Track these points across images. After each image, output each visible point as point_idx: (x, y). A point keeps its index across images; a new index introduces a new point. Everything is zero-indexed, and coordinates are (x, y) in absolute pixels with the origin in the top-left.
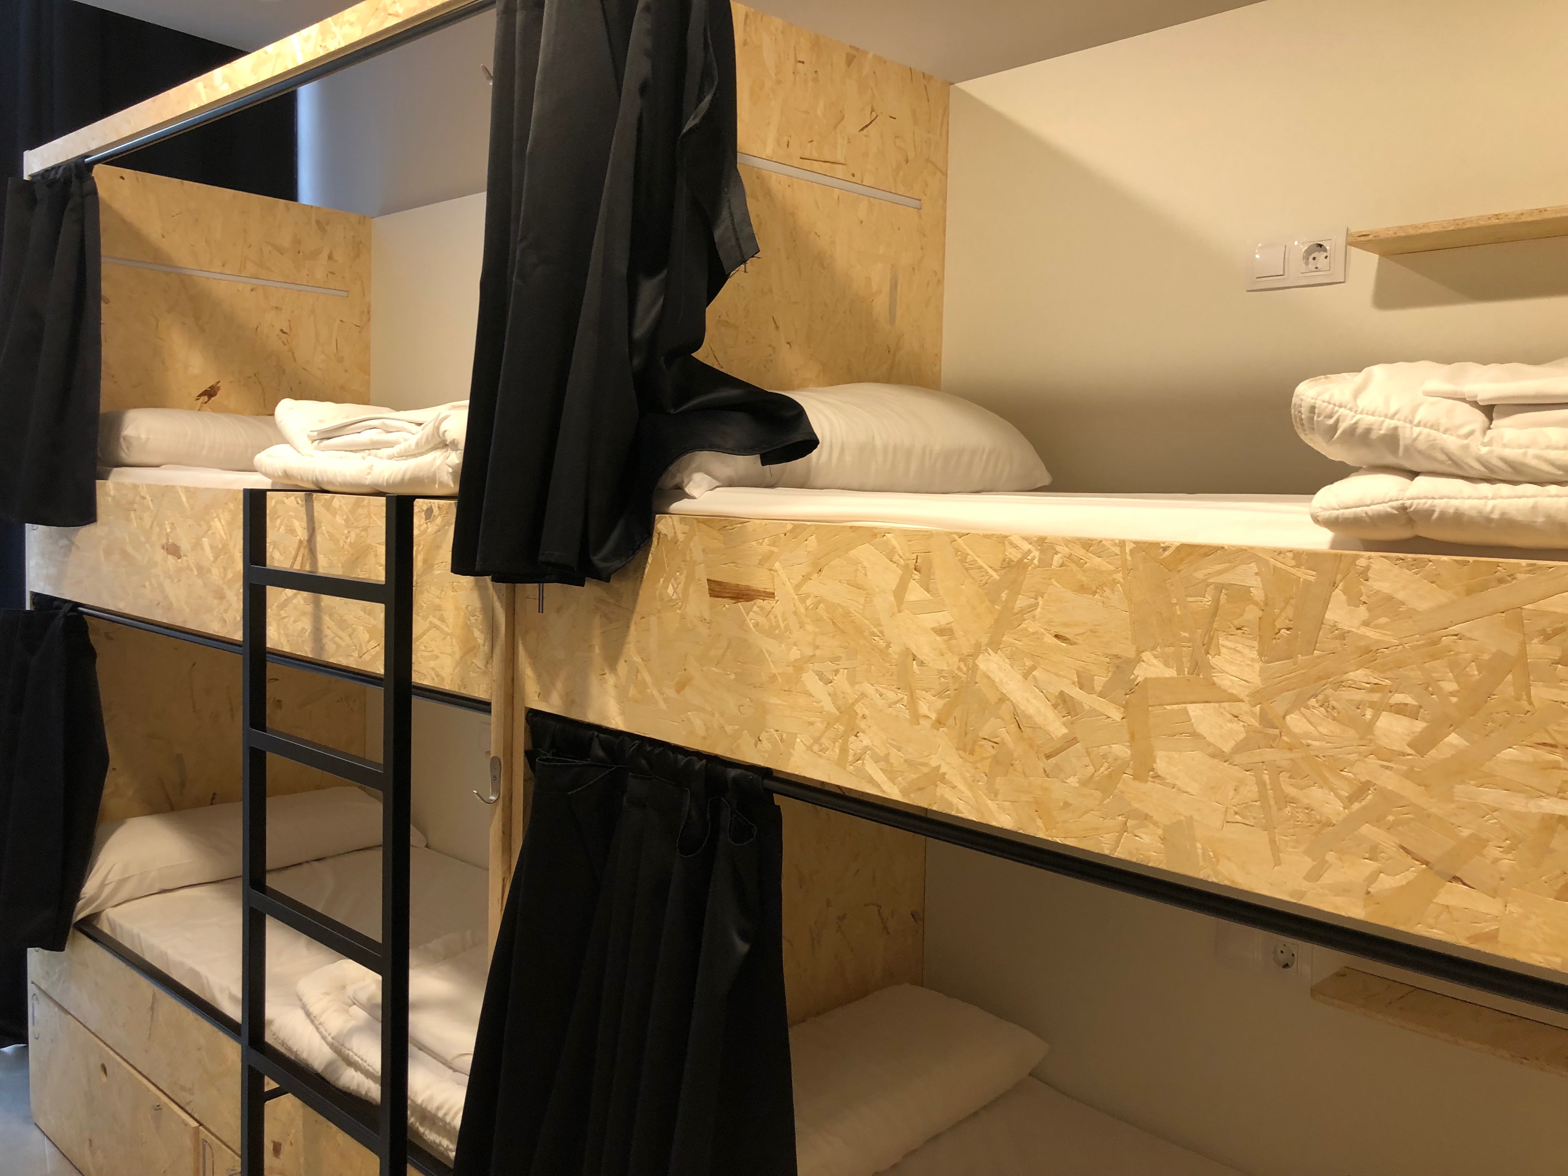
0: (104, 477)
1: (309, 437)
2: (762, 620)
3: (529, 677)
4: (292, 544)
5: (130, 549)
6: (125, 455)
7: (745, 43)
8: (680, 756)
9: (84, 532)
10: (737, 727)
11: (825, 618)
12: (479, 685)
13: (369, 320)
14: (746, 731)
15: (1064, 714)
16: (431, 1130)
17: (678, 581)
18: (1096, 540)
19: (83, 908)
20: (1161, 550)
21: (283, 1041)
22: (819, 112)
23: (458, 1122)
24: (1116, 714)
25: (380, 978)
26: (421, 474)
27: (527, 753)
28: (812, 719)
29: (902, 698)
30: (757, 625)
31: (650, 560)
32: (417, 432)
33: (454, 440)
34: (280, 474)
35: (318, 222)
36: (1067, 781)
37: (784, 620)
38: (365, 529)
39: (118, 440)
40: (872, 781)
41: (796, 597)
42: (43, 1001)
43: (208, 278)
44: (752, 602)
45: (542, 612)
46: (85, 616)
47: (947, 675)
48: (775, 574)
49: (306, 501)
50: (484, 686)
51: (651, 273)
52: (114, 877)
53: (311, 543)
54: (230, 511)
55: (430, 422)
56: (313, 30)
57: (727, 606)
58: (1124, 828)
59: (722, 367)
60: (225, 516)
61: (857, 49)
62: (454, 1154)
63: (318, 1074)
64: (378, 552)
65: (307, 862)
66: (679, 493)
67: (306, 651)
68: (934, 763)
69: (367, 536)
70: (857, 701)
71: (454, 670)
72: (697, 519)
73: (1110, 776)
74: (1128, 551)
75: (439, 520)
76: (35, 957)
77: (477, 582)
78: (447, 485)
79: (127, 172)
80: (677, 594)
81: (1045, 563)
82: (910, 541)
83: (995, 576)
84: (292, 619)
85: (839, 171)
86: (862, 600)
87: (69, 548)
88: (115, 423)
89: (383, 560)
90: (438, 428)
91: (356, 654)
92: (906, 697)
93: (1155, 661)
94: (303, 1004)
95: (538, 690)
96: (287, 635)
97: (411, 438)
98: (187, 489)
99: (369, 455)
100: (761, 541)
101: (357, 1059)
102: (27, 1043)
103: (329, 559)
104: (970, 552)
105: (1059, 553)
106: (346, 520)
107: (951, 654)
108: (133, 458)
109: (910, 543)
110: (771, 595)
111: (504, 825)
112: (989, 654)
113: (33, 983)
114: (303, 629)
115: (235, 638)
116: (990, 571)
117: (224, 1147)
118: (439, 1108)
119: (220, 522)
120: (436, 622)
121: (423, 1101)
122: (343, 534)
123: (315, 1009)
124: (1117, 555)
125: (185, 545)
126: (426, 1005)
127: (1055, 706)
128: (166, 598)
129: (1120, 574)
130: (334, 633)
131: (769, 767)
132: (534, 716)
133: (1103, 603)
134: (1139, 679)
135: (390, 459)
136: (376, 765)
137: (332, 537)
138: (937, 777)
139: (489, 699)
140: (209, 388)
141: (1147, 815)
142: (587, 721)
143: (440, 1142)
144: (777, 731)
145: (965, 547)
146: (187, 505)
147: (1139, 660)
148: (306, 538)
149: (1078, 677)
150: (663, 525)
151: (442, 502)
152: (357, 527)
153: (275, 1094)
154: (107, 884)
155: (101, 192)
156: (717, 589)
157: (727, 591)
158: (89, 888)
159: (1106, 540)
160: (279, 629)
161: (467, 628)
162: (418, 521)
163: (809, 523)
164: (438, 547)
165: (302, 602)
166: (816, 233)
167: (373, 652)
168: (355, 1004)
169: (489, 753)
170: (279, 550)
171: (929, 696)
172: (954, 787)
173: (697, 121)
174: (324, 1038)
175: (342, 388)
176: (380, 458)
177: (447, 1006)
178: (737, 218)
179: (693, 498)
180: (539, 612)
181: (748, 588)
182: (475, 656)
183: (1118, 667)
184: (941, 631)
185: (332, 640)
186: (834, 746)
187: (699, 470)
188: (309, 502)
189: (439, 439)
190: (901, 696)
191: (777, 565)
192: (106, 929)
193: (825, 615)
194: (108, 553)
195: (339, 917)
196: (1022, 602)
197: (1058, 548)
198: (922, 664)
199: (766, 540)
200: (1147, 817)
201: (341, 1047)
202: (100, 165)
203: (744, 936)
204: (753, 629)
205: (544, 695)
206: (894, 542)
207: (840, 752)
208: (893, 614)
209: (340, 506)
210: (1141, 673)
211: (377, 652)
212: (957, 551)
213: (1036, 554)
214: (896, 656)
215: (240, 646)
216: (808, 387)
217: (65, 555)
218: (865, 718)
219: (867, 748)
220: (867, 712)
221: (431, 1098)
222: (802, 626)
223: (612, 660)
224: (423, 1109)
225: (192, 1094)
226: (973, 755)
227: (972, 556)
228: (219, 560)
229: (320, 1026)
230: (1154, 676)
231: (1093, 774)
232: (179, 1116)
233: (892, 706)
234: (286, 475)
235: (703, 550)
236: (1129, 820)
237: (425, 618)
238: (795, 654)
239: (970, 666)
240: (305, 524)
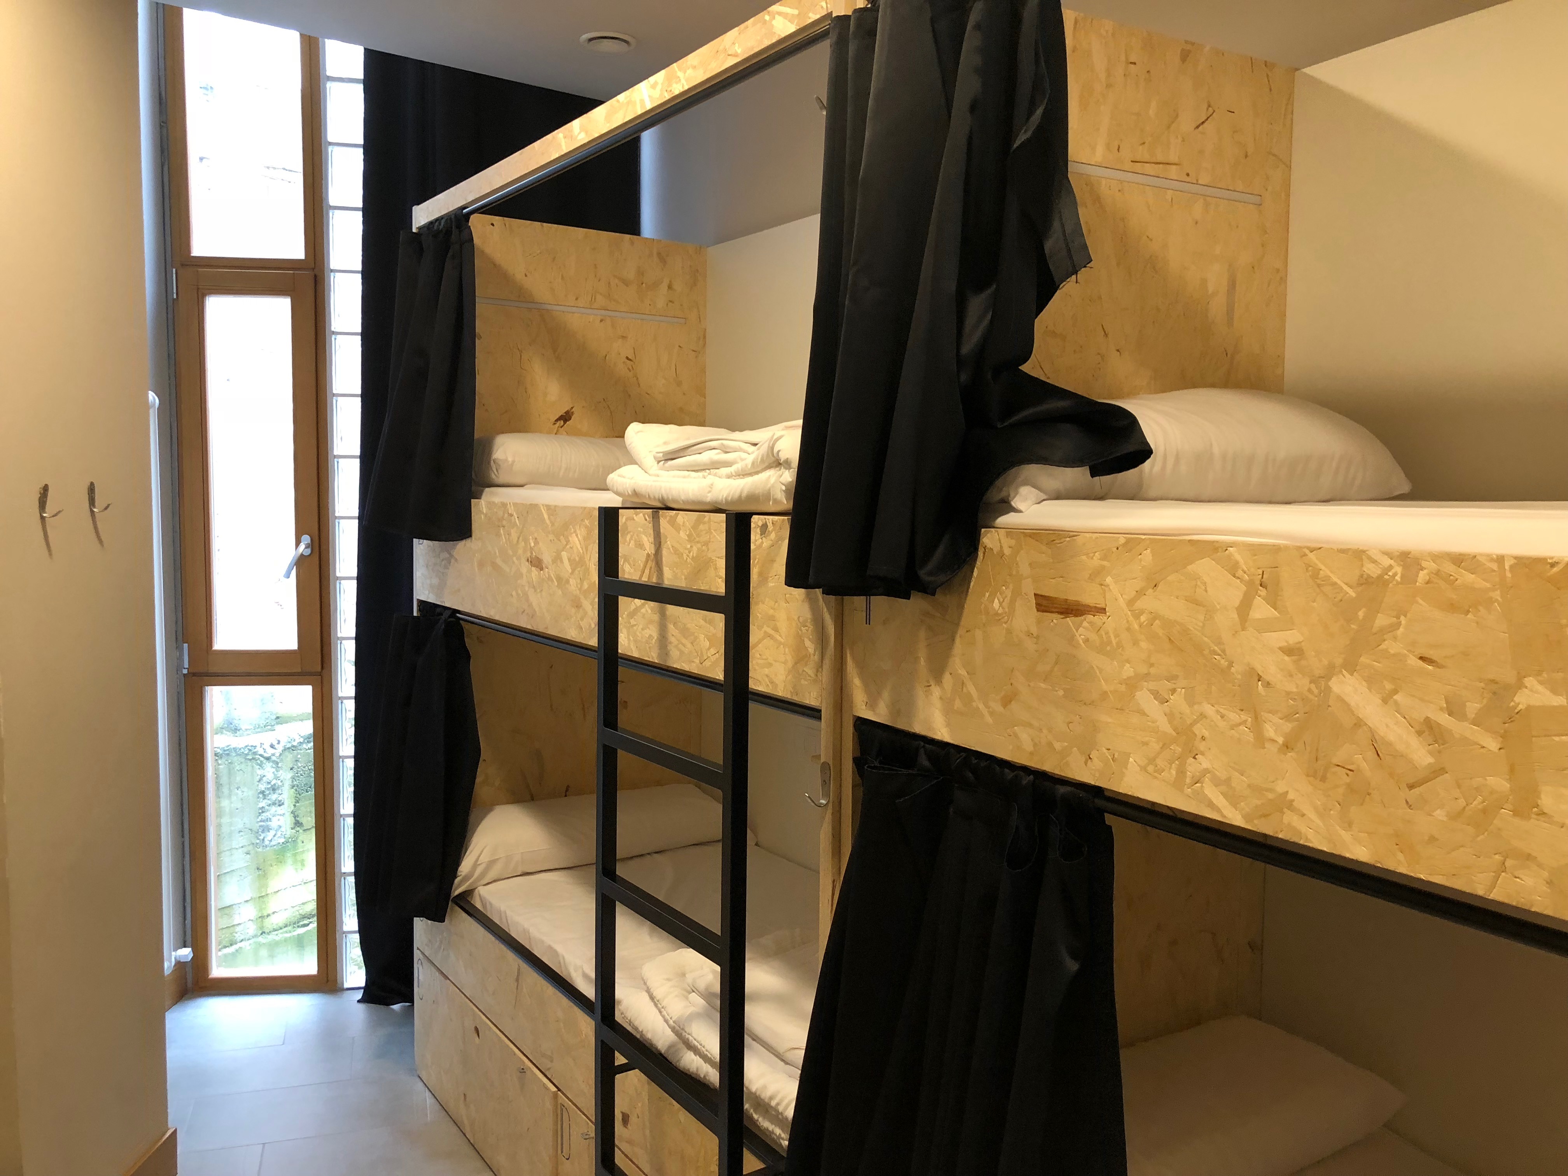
0: (478, 497)
1: (655, 458)
2: (1093, 637)
3: (857, 686)
4: (640, 557)
5: (499, 561)
6: (494, 477)
7: (1074, 50)
8: (1007, 771)
9: (461, 545)
10: (1066, 744)
11: (1161, 634)
12: (810, 693)
13: (705, 345)
14: (1075, 748)
15: (1431, 742)
16: (764, 1118)
17: (1004, 596)
18: (1469, 555)
19: (459, 886)
20: (1549, 565)
21: (630, 1021)
22: (1151, 113)
23: (790, 1113)
24: (1492, 744)
25: (718, 968)
26: (757, 492)
27: (855, 760)
28: (1147, 739)
29: (1246, 721)
30: (1087, 641)
31: (975, 574)
32: (753, 453)
33: (787, 458)
34: (630, 493)
35: (659, 254)
36: (1434, 814)
37: (1117, 636)
38: (706, 544)
39: (489, 463)
40: (1211, 805)
41: (1129, 613)
42: (426, 964)
43: (563, 312)
44: (1082, 618)
45: (869, 624)
46: (461, 622)
47: (1296, 697)
48: (1106, 589)
49: (653, 518)
50: (814, 694)
51: (980, 288)
52: (485, 859)
53: (657, 557)
54: (586, 527)
55: (764, 443)
56: (660, 77)
57: (1054, 621)
58: (1503, 868)
59: (1048, 378)
60: (582, 532)
61: (1193, 44)
62: (787, 1143)
63: (661, 1054)
64: (718, 565)
65: (648, 854)
66: (1006, 507)
67: (653, 656)
68: (1280, 787)
69: (708, 550)
70: (1195, 722)
71: (786, 677)
72: (1023, 533)
73: (1484, 811)
74: (1507, 567)
75: (773, 536)
76: (420, 926)
77: (808, 595)
78: (780, 502)
79: (497, 219)
80: (1003, 608)
81: (1409, 579)
82: (1255, 555)
83: (1352, 593)
84: (641, 626)
85: (1173, 172)
86: (1202, 617)
87: (450, 560)
88: (487, 446)
89: (722, 573)
90: (772, 448)
91: (697, 661)
92: (1250, 719)
93: (1540, 688)
94: (648, 988)
95: (865, 700)
96: (636, 641)
97: (749, 457)
98: (548, 507)
99: (709, 474)
100: (1091, 555)
101: (696, 1043)
102: (411, 1000)
103: (674, 572)
104: (1323, 567)
105: (1425, 569)
106: (688, 536)
107: (1300, 676)
108: (501, 480)
109: (1256, 557)
110: (1103, 611)
111: (833, 829)
112: (1343, 675)
113: (418, 949)
114: (650, 636)
115: (590, 644)
116: (1345, 587)
117: (579, 1112)
118: (771, 1098)
119: (577, 537)
120: (772, 632)
121: (757, 1089)
122: (686, 549)
123: (658, 993)
124: (1494, 571)
125: (547, 558)
126: (759, 997)
127: (1419, 733)
128: (530, 605)
129: (1498, 592)
130: (678, 640)
131: (1100, 785)
132: (861, 724)
133: (1477, 623)
134: (1521, 707)
135: (729, 478)
136: (715, 765)
137: (676, 552)
138: (1283, 804)
139: (819, 706)
140: (565, 413)
141: (1529, 855)
142: (913, 731)
143: (773, 1130)
144: (1109, 749)
145: (1317, 562)
146: (548, 521)
147: (1520, 685)
148: (653, 552)
149: (1447, 702)
150: (989, 539)
151: (776, 518)
152: (698, 542)
153: (624, 1069)
154: (479, 864)
155: (476, 240)
156: (1044, 603)
157: (1055, 606)
158: (465, 867)
159: (1481, 555)
160: (628, 635)
161: (799, 638)
162: (755, 536)
163: (1143, 537)
164: (773, 561)
165: (650, 611)
166: (1148, 237)
167: (713, 659)
168: (694, 991)
169: (818, 757)
170: (630, 564)
171: (1276, 719)
172: (1303, 815)
173: (1029, 134)
174: (666, 1021)
175: (681, 410)
176: (720, 477)
177: (779, 1000)
178: (1069, 229)
179: (1020, 511)
180: (866, 624)
181: (1078, 603)
182: (806, 665)
183: (1494, 693)
184: (1289, 651)
185: (676, 646)
186: (1170, 768)
187: (1026, 483)
188: (655, 519)
189: (773, 458)
190: (1244, 717)
191: (1109, 580)
192: (478, 905)
193: (1161, 632)
194: (481, 565)
195: (678, 906)
196: (1381, 621)
197: (1424, 564)
198: (1268, 684)
199: (1096, 554)
200: (1529, 857)
201: (681, 1031)
202: (475, 215)
203: (1074, 957)
204: (1082, 644)
205: (872, 705)
206: (1238, 557)
207: (1177, 773)
208: (1236, 632)
209: (684, 523)
210: (1522, 700)
211: (717, 659)
212: (1308, 566)
213: (1398, 570)
214: (1239, 677)
215: (595, 651)
216: (1139, 394)
217: (446, 567)
218: (1204, 740)
219: (1206, 771)
220: (1206, 734)
221: (765, 1087)
222: (1136, 643)
223: (938, 672)
224: (756, 1096)
225: (552, 1061)
226: (1324, 782)
227: (1325, 571)
228: (576, 572)
229: (663, 1010)
230: (1538, 704)
231: (1464, 808)
232: (541, 1081)
233: (1235, 728)
234: (635, 493)
235: (1030, 564)
236: (1507, 859)
237: (760, 628)
238: (1128, 671)
239: (1323, 689)
240: (652, 539)
